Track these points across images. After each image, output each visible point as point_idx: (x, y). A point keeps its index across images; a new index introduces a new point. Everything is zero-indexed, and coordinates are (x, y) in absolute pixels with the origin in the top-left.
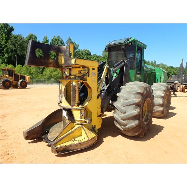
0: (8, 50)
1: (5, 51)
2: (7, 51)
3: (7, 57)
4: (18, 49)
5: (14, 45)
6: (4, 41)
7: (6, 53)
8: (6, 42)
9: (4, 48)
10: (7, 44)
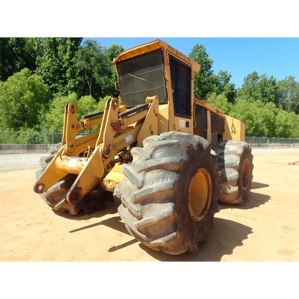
0: (75, 73)
1: (68, 75)
2: (71, 74)
3: (72, 86)
4: (96, 69)
5: (88, 61)
6: (68, 54)
7: (70, 78)
8: (72, 56)
9: (66, 68)
10: (73, 60)
